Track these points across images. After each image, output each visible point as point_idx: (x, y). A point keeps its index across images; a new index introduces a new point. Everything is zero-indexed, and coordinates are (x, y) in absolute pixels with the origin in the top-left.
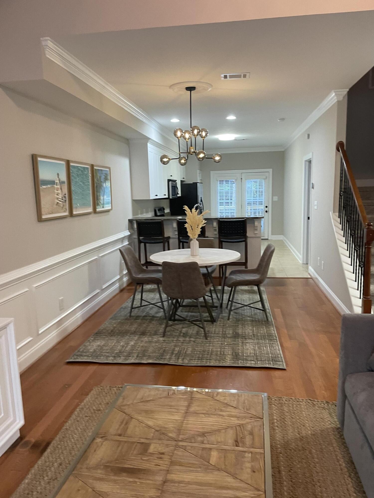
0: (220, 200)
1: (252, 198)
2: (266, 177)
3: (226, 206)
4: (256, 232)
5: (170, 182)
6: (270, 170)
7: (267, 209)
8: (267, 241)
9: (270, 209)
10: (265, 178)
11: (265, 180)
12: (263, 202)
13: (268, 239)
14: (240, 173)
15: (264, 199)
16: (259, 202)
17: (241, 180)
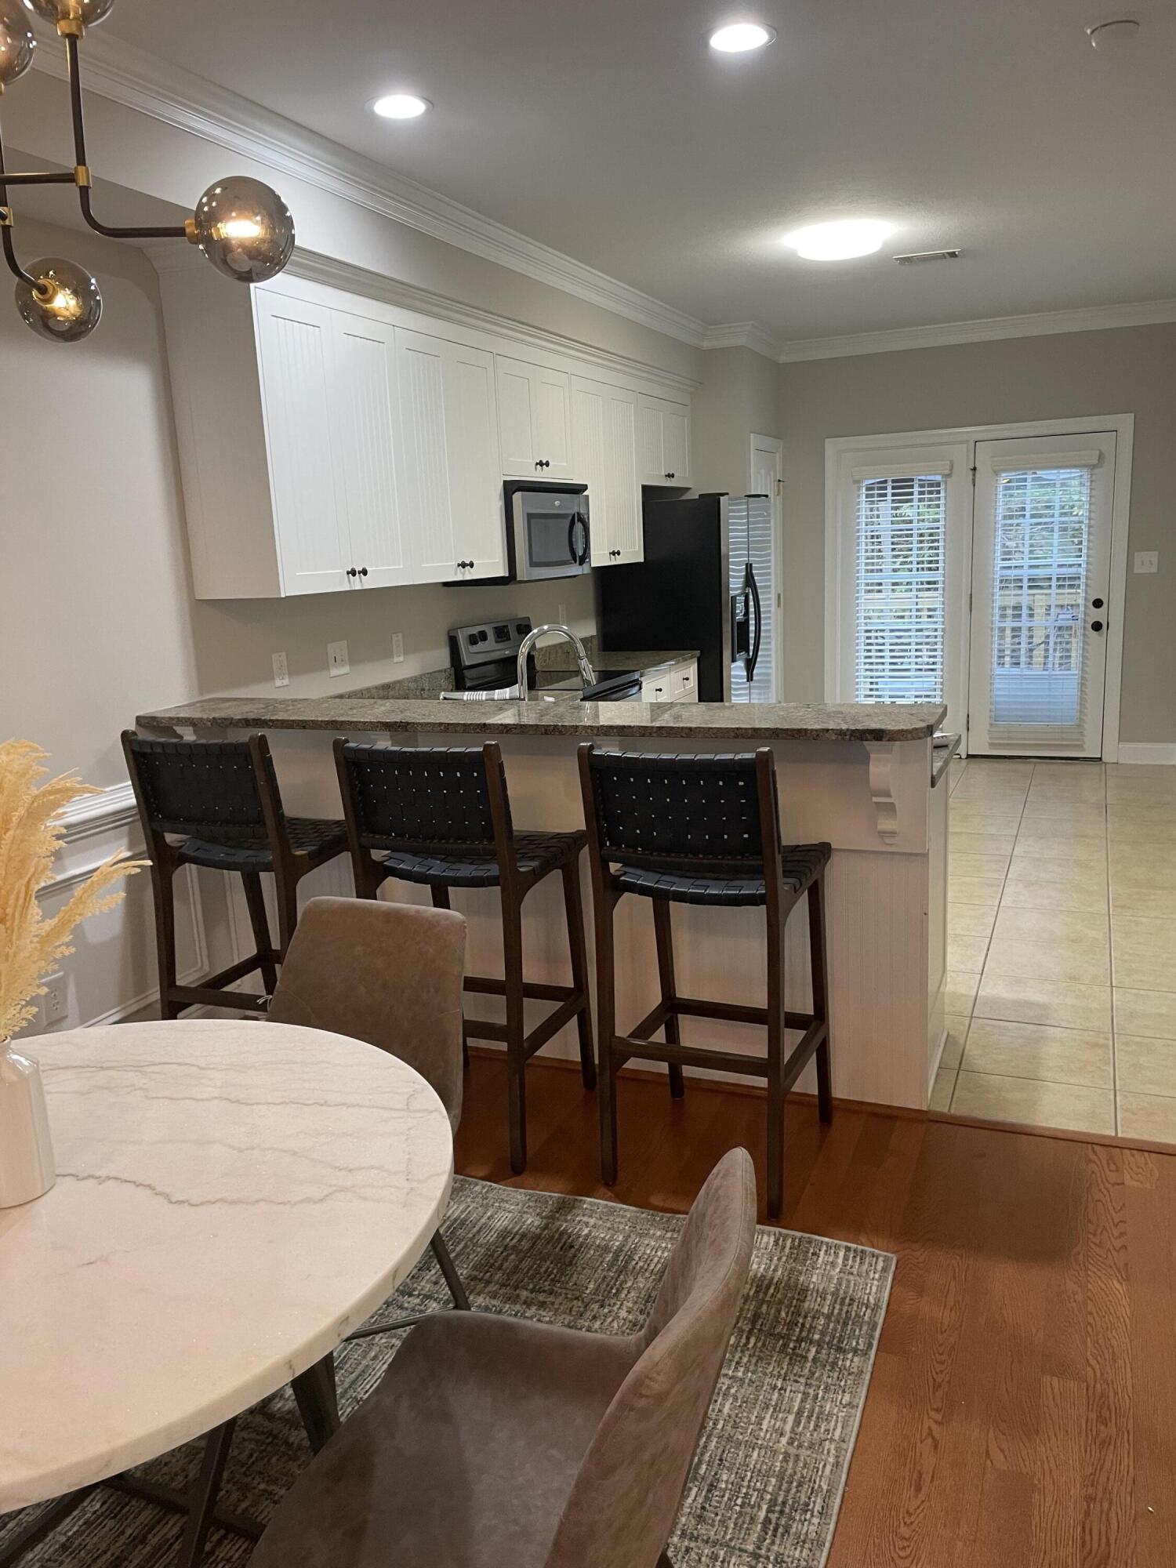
0: (867, 571)
1: (1026, 563)
2: (1101, 456)
4: (885, 824)
5: (517, 497)
6: (1125, 422)
7: (1099, 615)
8: (1093, 769)
9: (1115, 614)
10: (1096, 462)
11: (1096, 471)
12: (1083, 580)
13: (1100, 759)
14: (967, 442)
15: (1084, 566)
16: (1058, 579)
17: (971, 473)
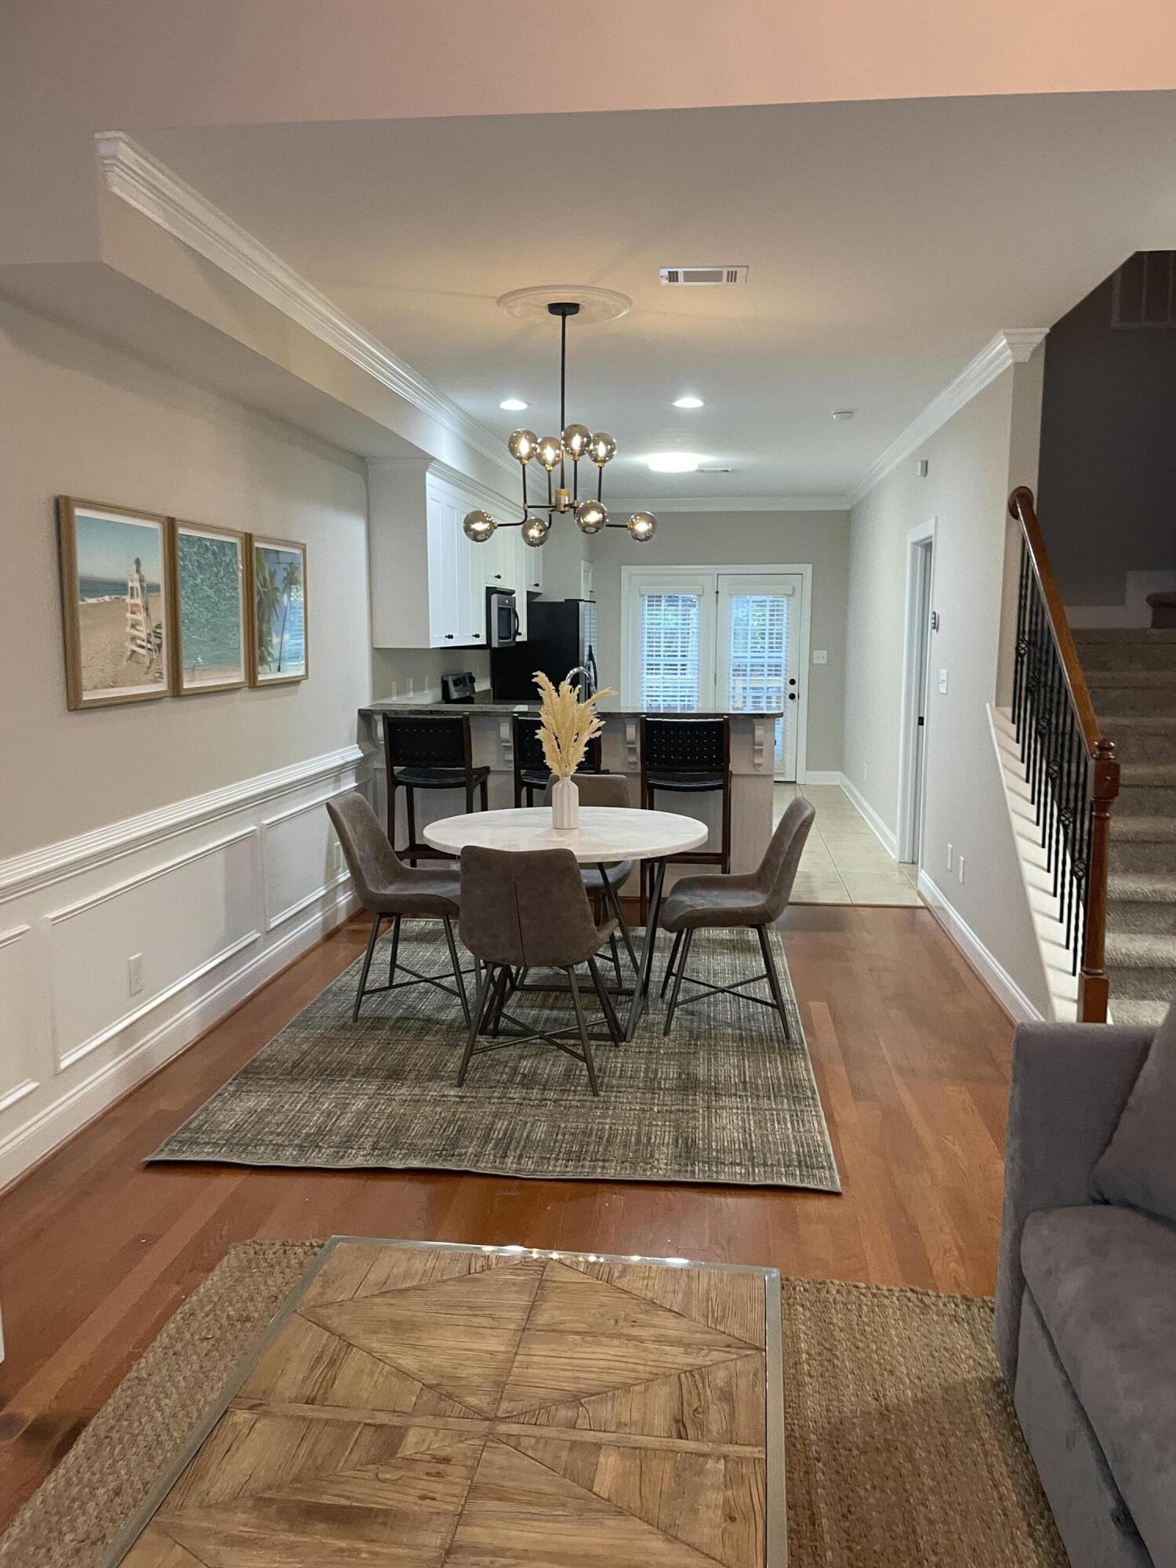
0: (648, 655)
1: (750, 654)
2: (794, 589)
3: (667, 677)
4: (757, 761)
5: (494, 597)
6: (807, 569)
7: (792, 689)
8: (790, 787)
9: (803, 689)
10: (790, 592)
11: (791, 598)
12: (783, 667)
13: (795, 782)
14: (712, 574)
15: (784, 657)
16: (769, 666)
17: (715, 595)
